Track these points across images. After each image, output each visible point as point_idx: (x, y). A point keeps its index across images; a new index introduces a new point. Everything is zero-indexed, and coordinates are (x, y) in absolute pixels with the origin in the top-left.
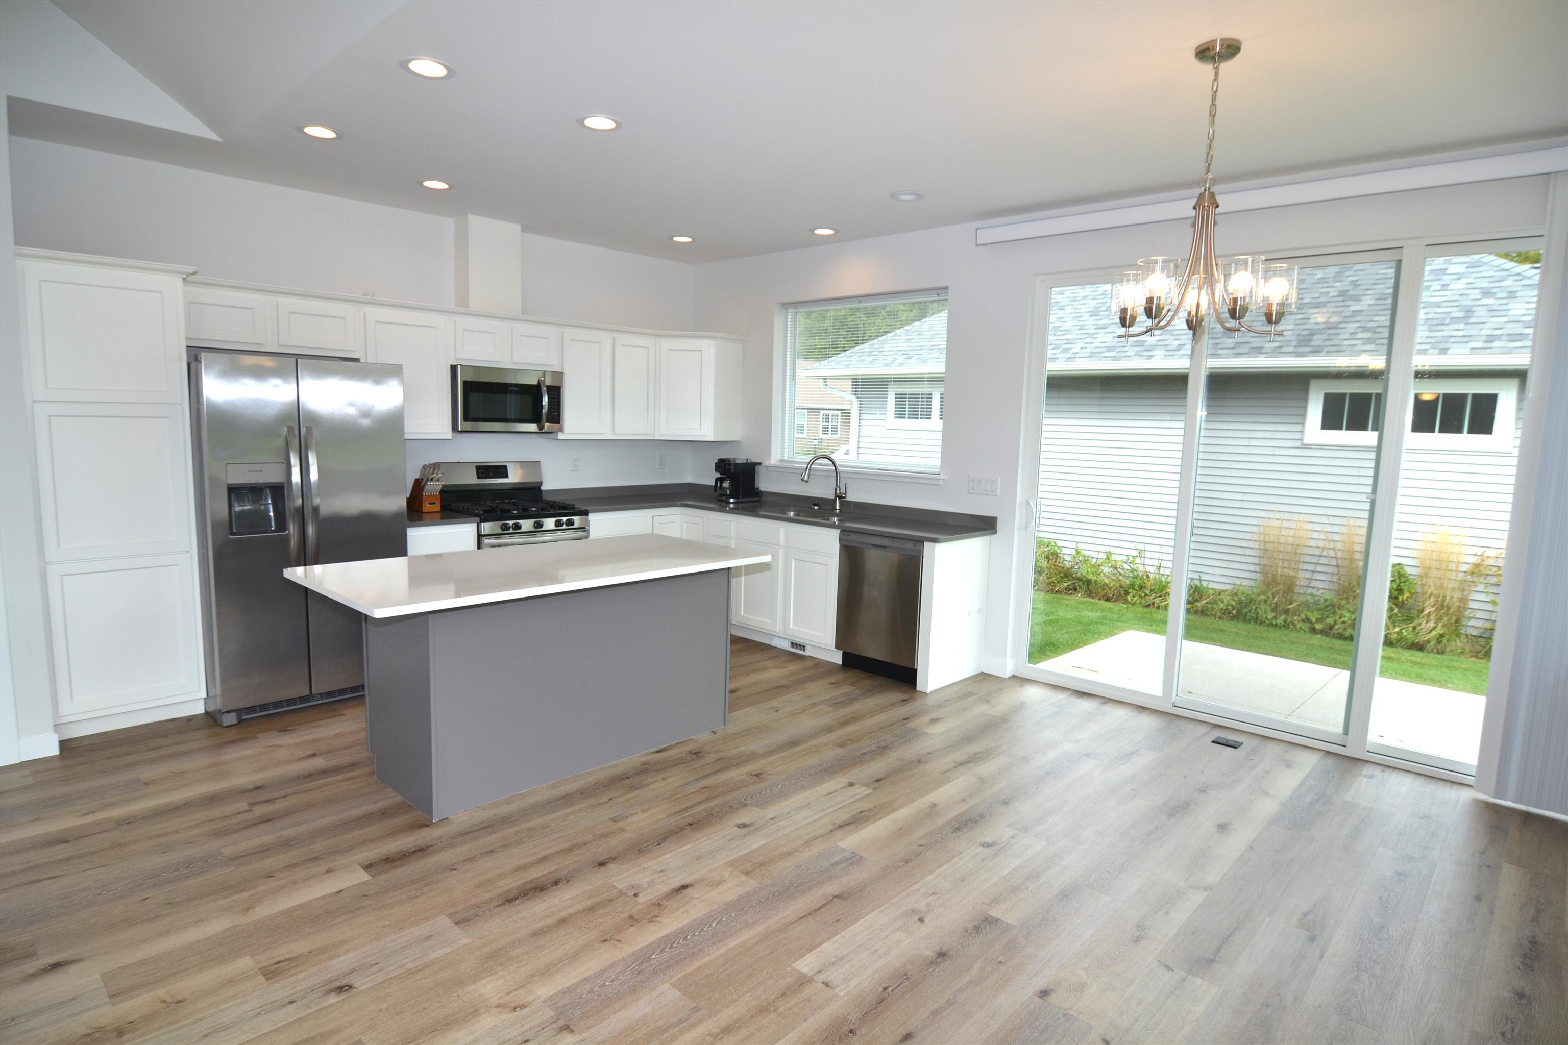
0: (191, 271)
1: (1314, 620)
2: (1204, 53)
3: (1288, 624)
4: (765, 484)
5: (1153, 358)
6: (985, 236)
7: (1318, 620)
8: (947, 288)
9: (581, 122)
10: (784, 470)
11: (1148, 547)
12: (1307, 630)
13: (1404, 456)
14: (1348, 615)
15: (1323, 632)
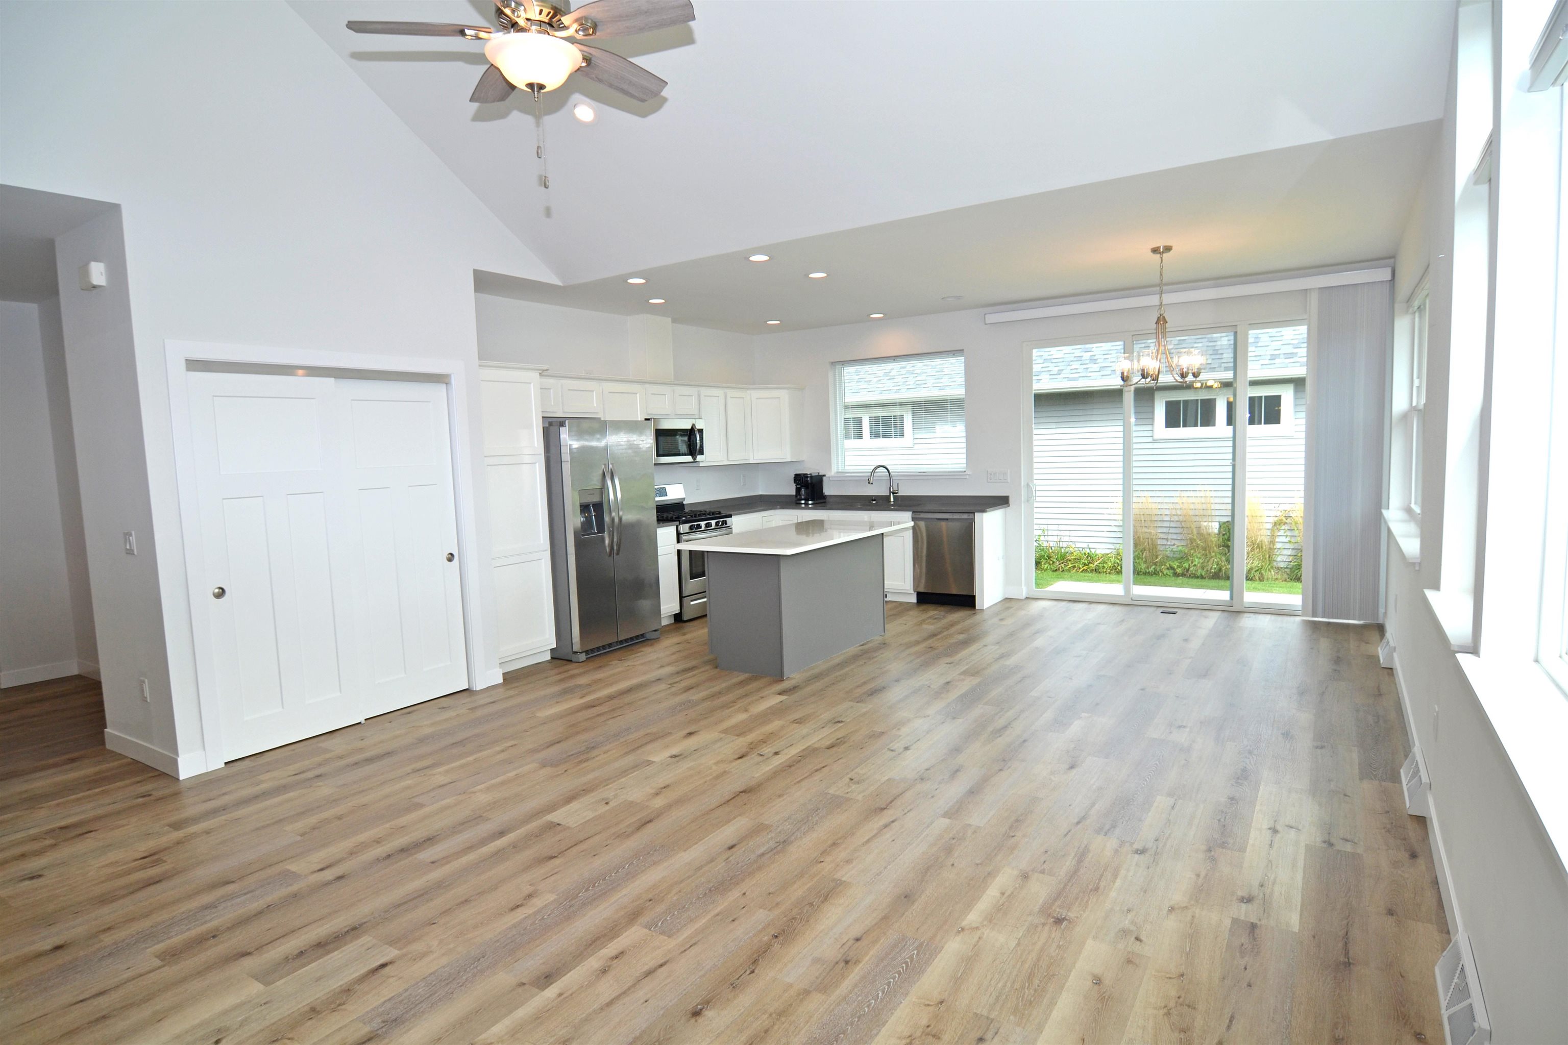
0: (545, 368)
1: (1176, 567)
2: (1155, 251)
3: (1158, 572)
4: (828, 490)
5: (1041, 381)
6: (991, 318)
7: (1178, 567)
8: (963, 350)
9: (807, 276)
10: (844, 479)
11: (1050, 527)
12: (1171, 575)
13: (1248, 443)
14: (1197, 560)
15: (1183, 575)
